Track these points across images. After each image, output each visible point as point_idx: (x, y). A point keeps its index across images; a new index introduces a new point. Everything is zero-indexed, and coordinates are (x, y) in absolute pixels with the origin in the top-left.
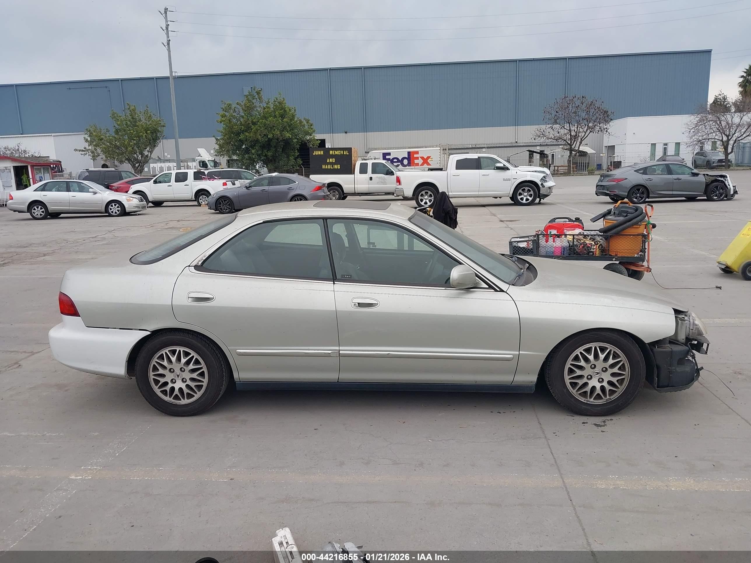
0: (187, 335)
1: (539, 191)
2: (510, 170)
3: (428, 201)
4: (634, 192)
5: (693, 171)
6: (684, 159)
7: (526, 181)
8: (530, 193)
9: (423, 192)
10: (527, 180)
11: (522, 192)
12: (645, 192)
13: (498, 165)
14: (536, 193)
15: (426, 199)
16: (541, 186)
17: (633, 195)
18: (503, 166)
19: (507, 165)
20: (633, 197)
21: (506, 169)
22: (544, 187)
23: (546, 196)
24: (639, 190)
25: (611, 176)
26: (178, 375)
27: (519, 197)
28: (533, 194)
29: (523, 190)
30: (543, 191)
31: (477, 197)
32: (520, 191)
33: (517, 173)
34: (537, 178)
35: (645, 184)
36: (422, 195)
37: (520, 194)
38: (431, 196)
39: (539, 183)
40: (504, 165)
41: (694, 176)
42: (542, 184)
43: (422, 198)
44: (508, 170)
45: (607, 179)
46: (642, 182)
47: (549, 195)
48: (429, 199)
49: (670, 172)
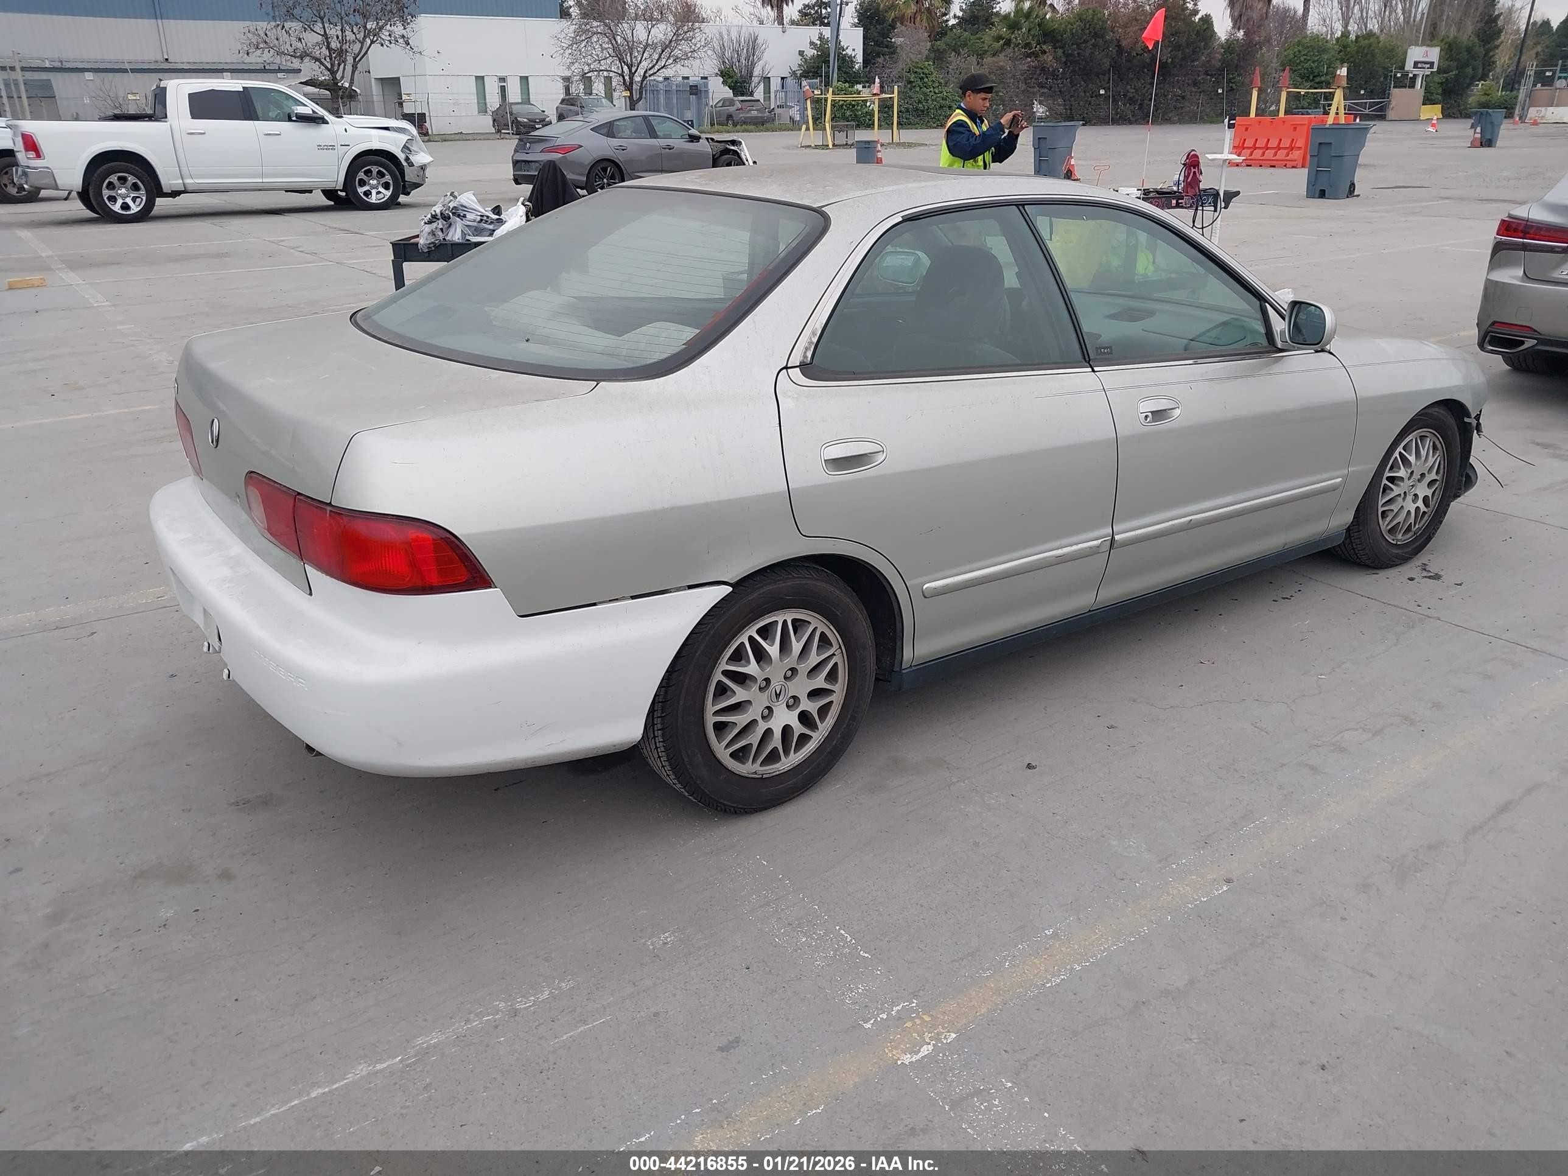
0: (806, 571)
1: (403, 174)
2: (328, 123)
3: (129, 201)
4: (597, 174)
5: (690, 132)
6: (544, 111)
7: (372, 150)
8: (383, 180)
9: (113, 178)
10: (374, 148)
11: (365, 178)
12: (616, 175)
13: (300, 110)
14: (398, 179)
15: (124, 197)
16: (405, 164)
17: (596, 182)
18: (311, 112)
19: (321, 112)
20: (597, 186)
21: (321, 121)
22: (411, 165)
23: (417, 185)
24: (605, 170)
25: (546, 140)
26: (778, 692)
27: (361, 190)
28: (391, 182)
29: (368, 173)
30: (410, 176)
31: (260, 190)
32: (361, 175)
33: (346, 130)
34: (392, 143)
35: (612, 157)
36: (111, 186)
37: (362, 183)
38: (135, 187)
39: (401, 157)
40: (313, 111)
41: (692, 142)
42: (407, 159)
43: (112, 193)
44: (323, 123)
45: (540, 147)
46: (609, 154)
47: (422, 185)
48: (132, 195)
49: (653, 134)
